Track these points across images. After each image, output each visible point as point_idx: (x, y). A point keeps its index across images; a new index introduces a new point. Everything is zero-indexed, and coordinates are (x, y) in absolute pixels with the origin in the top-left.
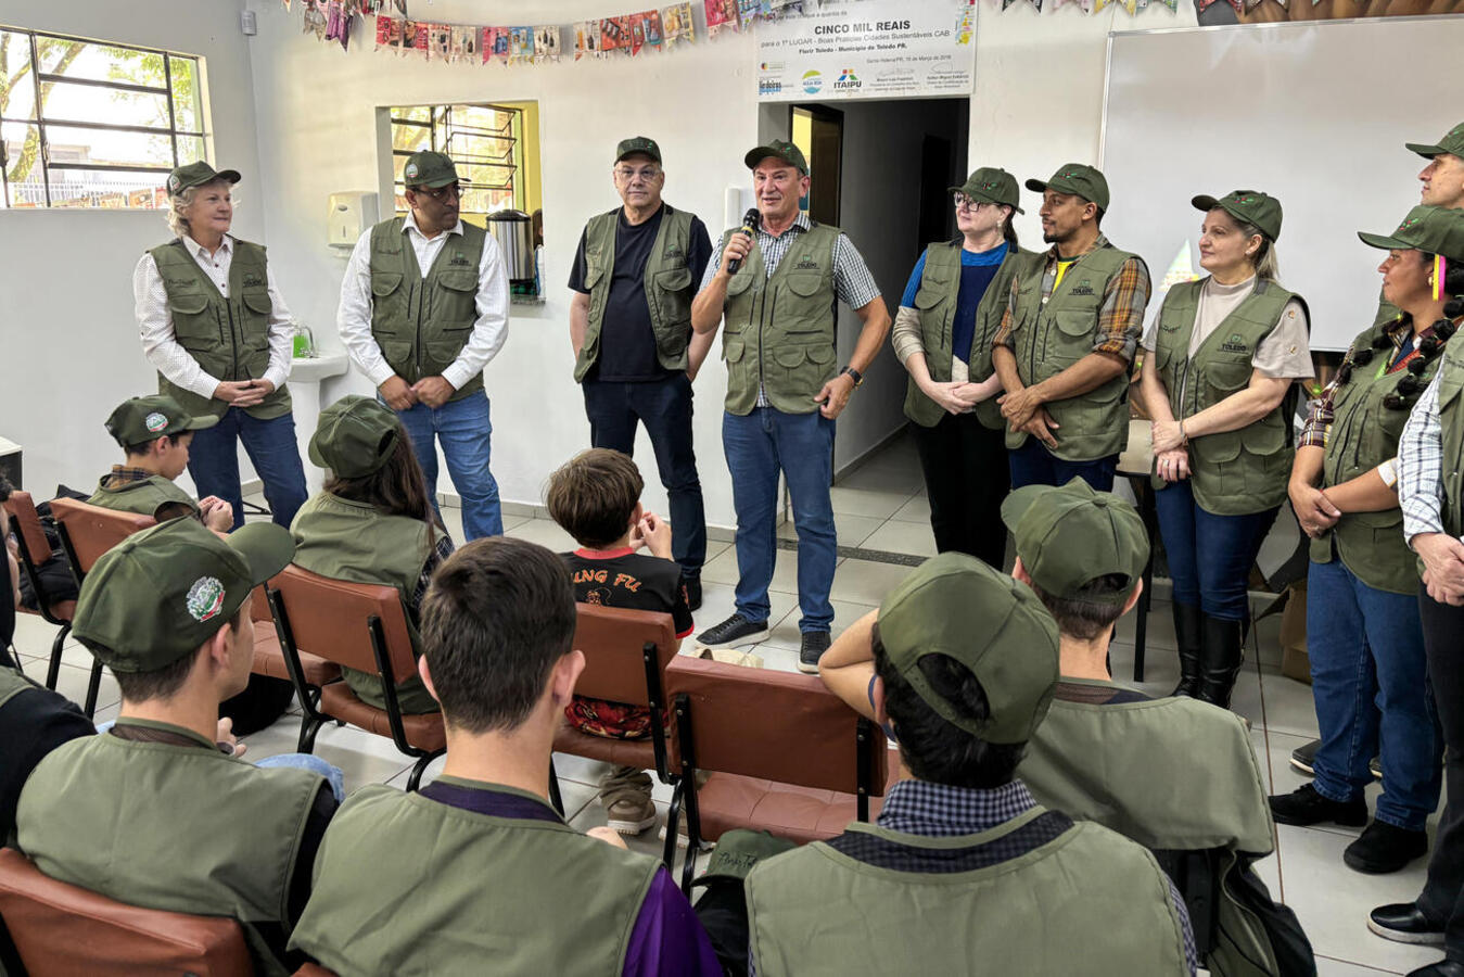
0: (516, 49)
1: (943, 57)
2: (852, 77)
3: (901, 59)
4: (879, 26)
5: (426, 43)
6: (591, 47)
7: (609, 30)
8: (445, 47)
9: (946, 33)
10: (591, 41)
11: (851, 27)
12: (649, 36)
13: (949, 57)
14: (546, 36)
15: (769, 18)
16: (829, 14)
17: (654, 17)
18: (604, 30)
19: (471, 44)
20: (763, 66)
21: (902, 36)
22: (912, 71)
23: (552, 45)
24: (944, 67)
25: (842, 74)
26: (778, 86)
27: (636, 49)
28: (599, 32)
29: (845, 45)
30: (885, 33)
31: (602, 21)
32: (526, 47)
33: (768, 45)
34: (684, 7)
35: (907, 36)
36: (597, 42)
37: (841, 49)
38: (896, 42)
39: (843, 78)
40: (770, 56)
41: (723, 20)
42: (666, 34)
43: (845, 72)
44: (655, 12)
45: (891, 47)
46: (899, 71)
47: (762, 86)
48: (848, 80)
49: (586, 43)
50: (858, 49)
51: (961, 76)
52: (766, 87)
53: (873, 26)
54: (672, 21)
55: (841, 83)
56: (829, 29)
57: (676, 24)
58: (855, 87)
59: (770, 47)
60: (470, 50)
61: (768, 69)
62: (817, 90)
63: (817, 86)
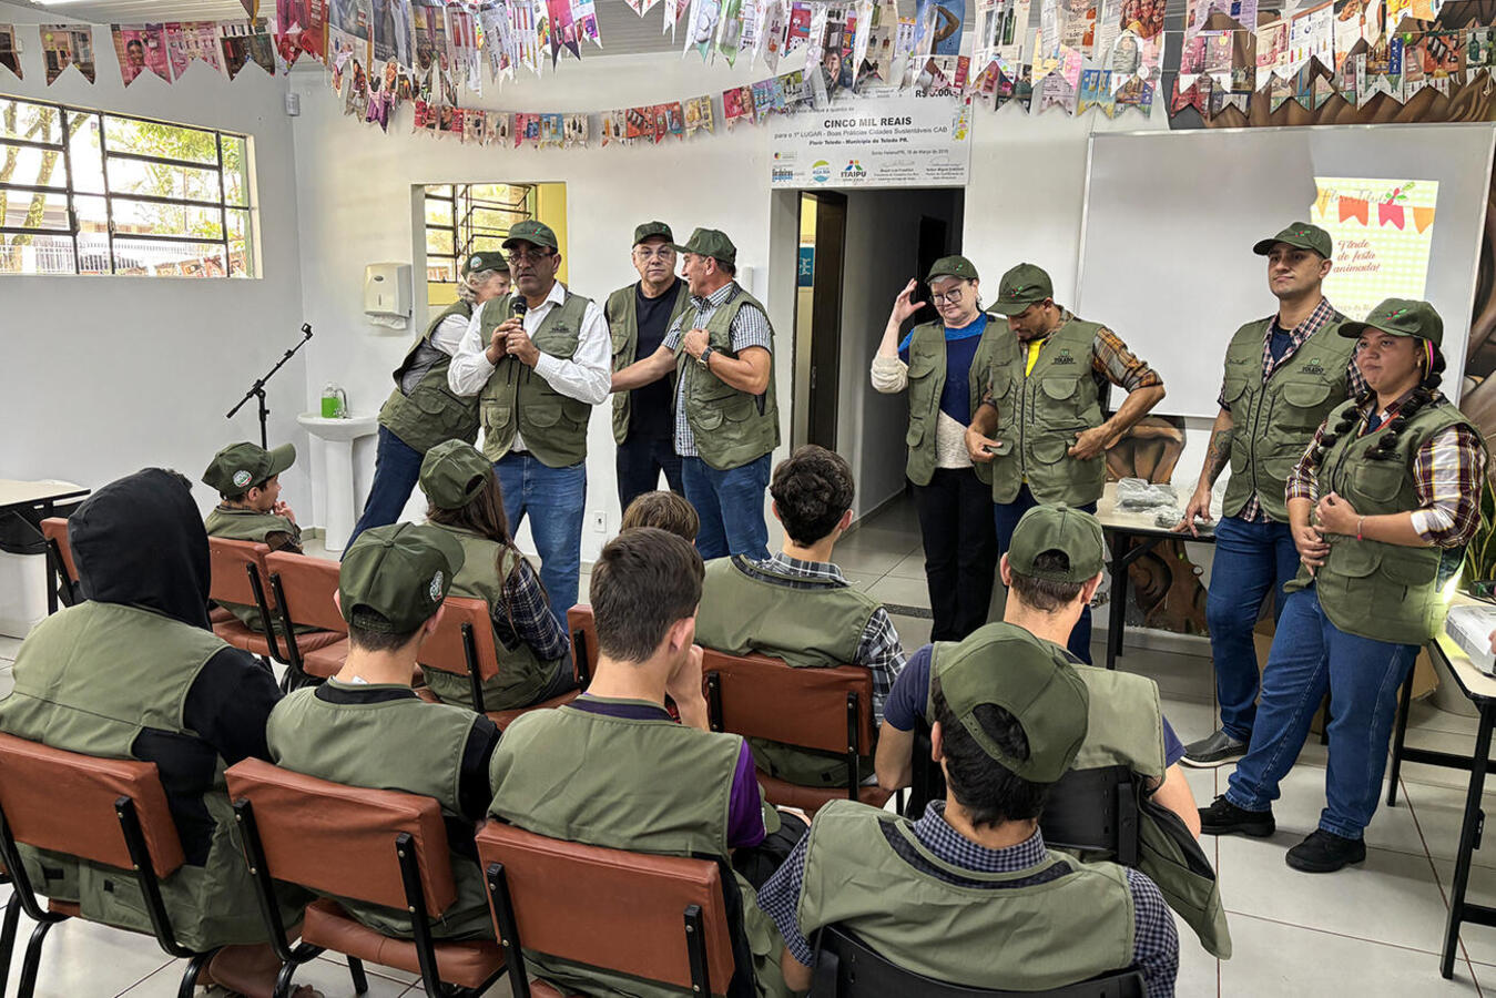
0: (546, 133)
1: (941, 151)
2: (858, 167)
3: (902, 152)
4: (883, 121)
5: (462, 127)
6: (617, 134)
7: (634, 119)
8: (479, 131)
9: (945, 130)
10: (617, 128)
11: (858, 122)
12: (671, 126)
13: (947, 151)
14: (574, 123)
15: (782, 112)
16: (838, 110)
17: (676, 108)
18: (629, 119)
19: (504, 127)
20: (776, 155)
21: (903, 131)
22: (913, 163)
23: (580, 131)
24: (943, 160)
25: (848, 165)
26: (790, 174)
27: (659, 137)
28: (624, 120)
29: (853, 138)
30: (888, 128)
31: (628, 111)
32: (556, 132)
33: (781, 136)
34: (704, 99)
35: (908, 131)
36: (622, 130)
37: (848, 142)
38: (898, 137)
39: (849, 168)
40: (784, 146)
41: (741, 113)
42: (687, 124)
43: (851, 162)
44: (677, 103)
45: (893, 140)
46: (901, 163)
47: (775, 174)
48: (854, 170)
49: (613, 131)
50: (864, 142)
51: (957, 169)
52: (780, 175)
53: (878, 122)
54: (692, 113)
55: (847, 172)
56: (837, 123)
57: (697, 115)
58: (860, 177)
59: (783, 138)
60: (503, 135)
61: (780, 158)
62: (825, 179)
63: (825, 175)
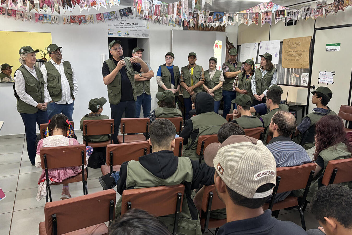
0: (45, 19)
1: (144, 31)
2: (128, 33)
3: (137, 30)
4: (132, 24)
5: (15, 15)
6: (68, 22)
7: (72, 18)
8: (22, 17)
9: (145, 27)
10: (68, 20)
11: (127, 24)
12: (83, 21)
13: (145, 31)
14: (55, 18)
15: (111, 20)
16: (122, 20)
17: (84, 16)
18: (71, 18)
19: (31, 17)
20: (109, 29)
21: (137, 26)
22: (139, 33)
23: (56, 20)
24: (144, 33)
25: (125, 32)
26: (112, 34)
27: (80, 23)
28: (70, 18)
29: (126, 27)
30: (133, 25)
31: (70, 16)
32: (49, 19)
33: (110, 25)
34: (92, 15)
35: (138, 26)
36: (69, 21)
37: (125, 27)
38: (135, 27)
39: (126, 33)
41: (101, 19)
42: (87, 21)
43: (126, 32)
44: (84, 15)
45: (135, 28)
46: (136, 33)
47: (109, 33)
48: (127, 34)
49: (66, 21)
50: (128, 28)
51: (147, 35)
52: (109, 34)
53: (131, 24)
54: (89, 18)
55: (125, 34)
56: (123, 23)
57: (90, 19)
58: (128, 35)
59: (110, 26)
60: (31, 18)
61: (110, 30)
62: (121, 35)
63: (121, 34)
